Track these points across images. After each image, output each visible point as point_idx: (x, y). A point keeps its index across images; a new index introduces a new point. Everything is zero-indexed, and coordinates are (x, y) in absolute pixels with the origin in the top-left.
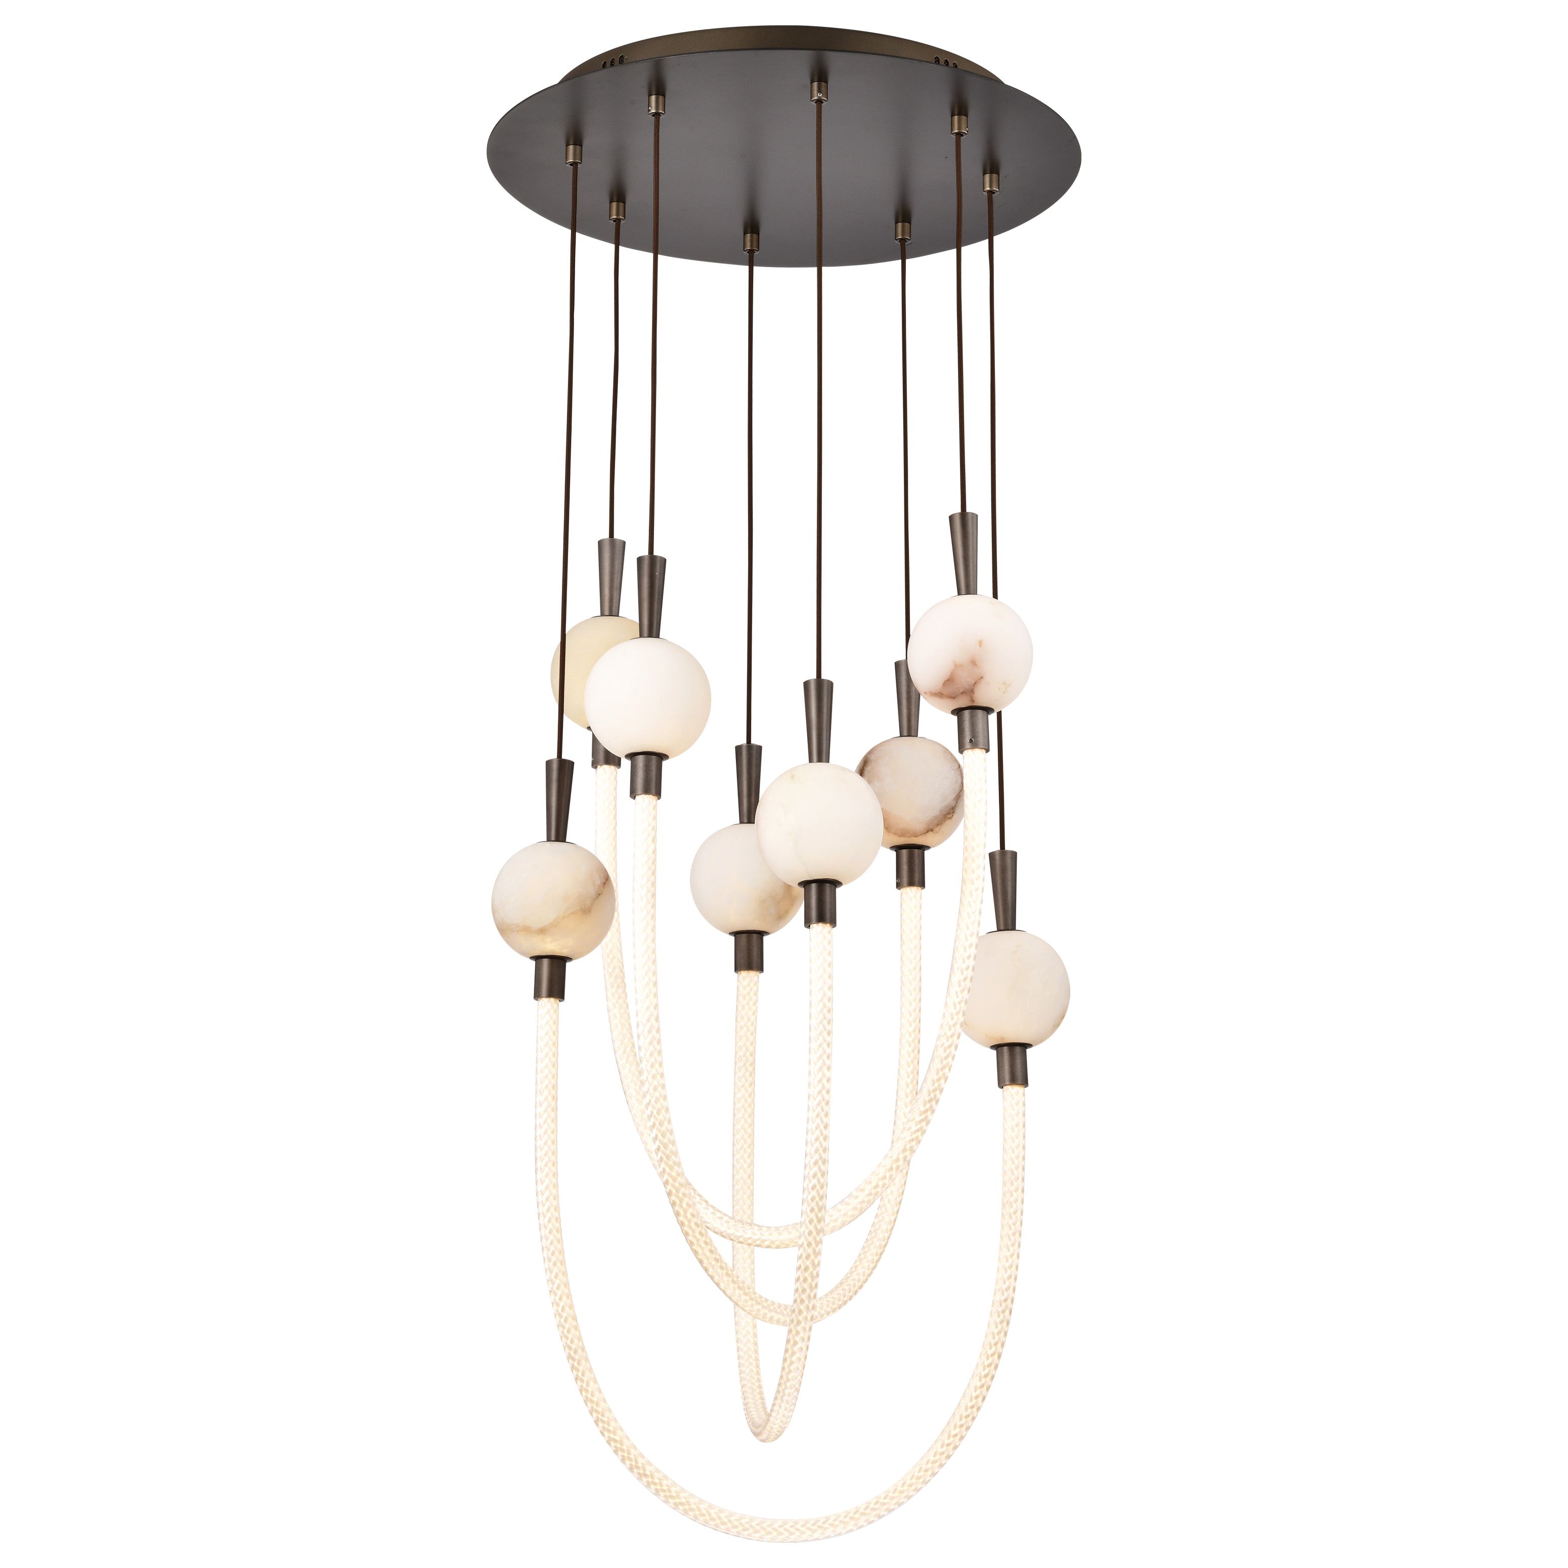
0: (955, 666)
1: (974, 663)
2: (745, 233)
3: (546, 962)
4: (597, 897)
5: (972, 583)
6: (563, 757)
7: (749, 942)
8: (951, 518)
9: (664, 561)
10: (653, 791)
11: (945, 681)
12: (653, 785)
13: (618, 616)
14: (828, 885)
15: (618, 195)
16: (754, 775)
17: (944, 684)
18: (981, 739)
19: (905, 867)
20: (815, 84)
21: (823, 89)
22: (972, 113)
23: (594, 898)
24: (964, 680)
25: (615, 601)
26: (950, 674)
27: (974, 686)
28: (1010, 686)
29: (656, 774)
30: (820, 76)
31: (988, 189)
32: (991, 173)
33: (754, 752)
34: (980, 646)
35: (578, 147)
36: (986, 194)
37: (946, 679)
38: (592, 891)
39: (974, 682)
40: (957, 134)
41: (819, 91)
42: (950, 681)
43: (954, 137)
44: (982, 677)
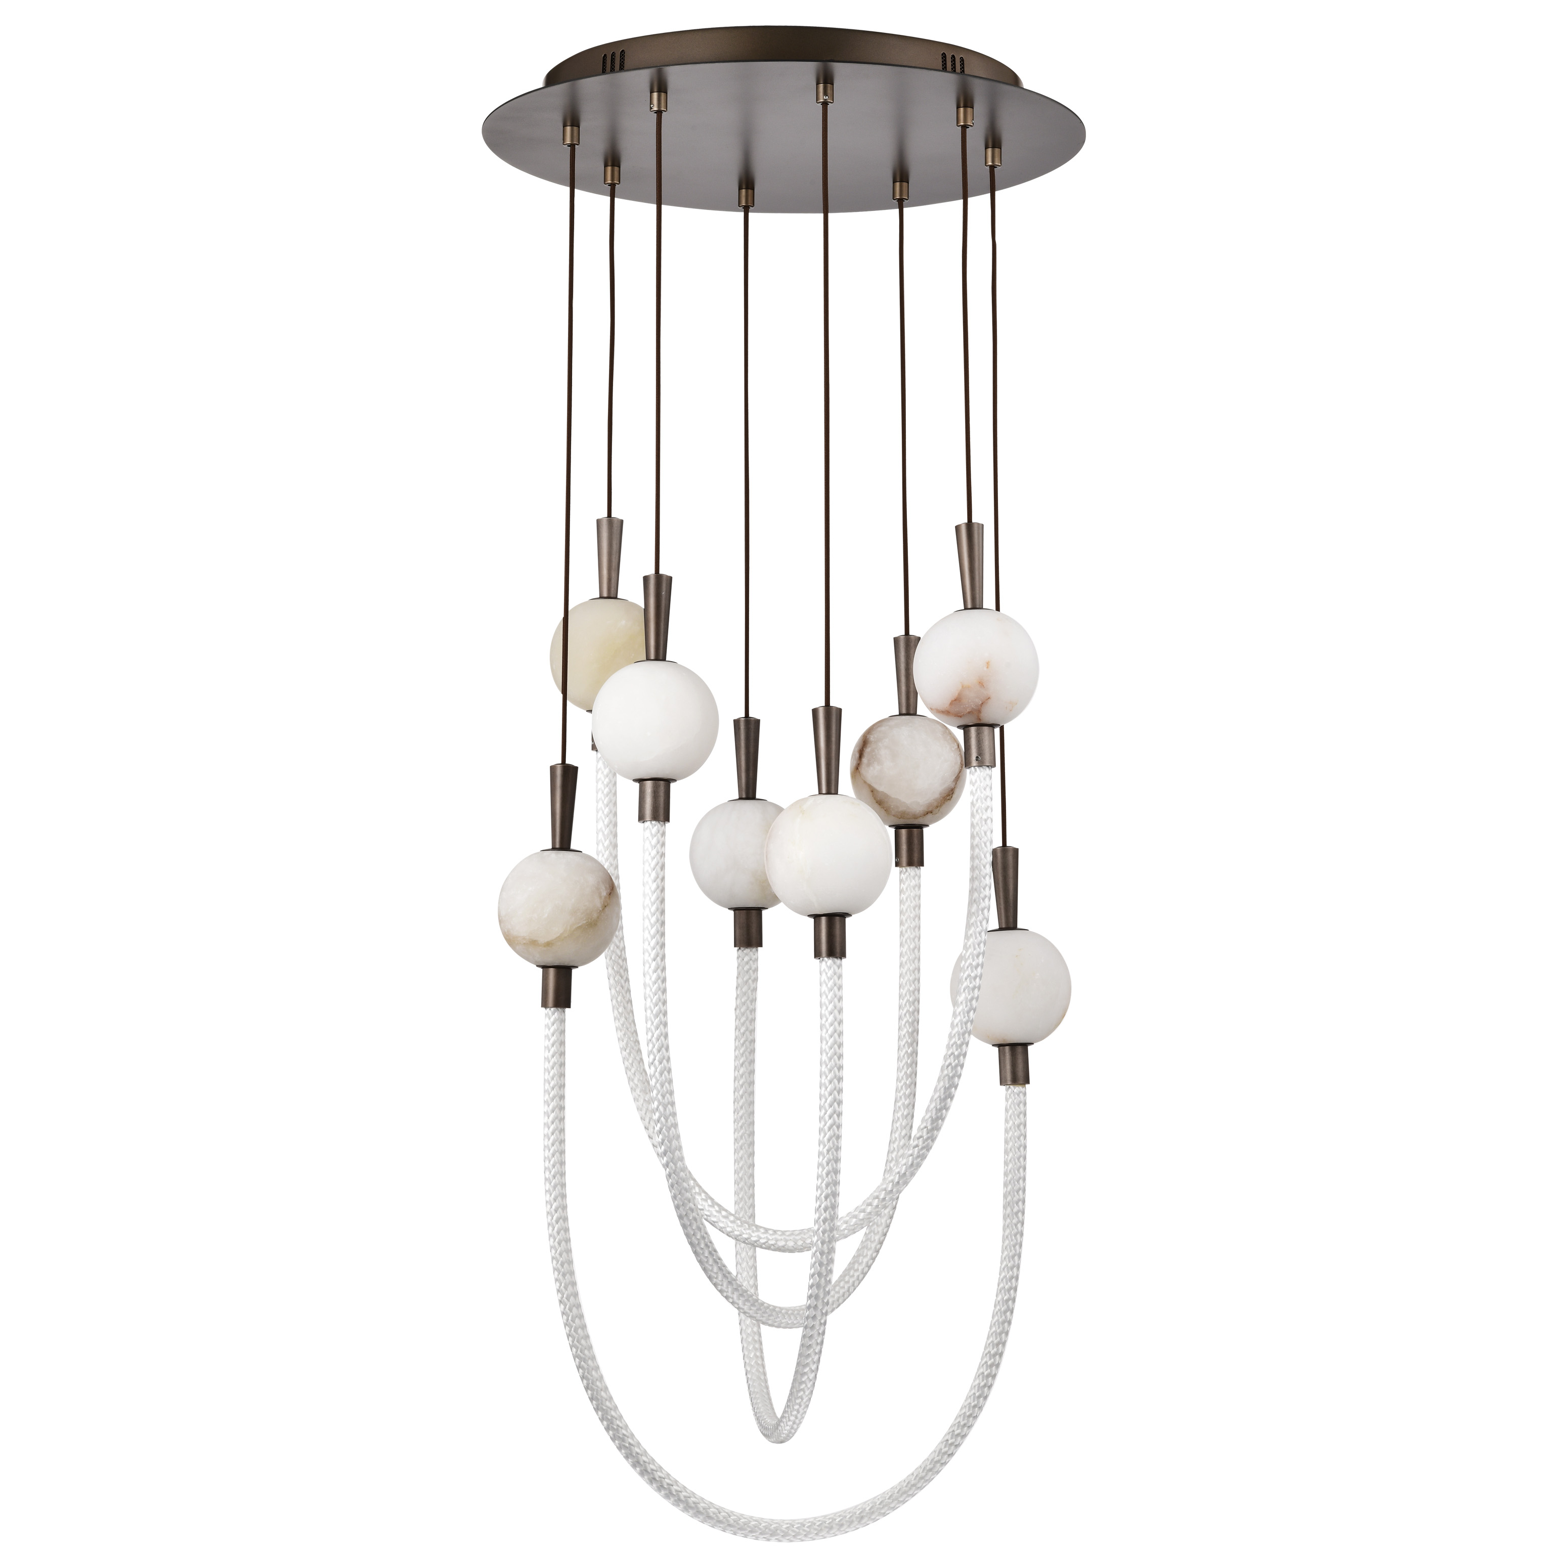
0: (963, 687)
1: (981, 684)
2: (740, 188)
3: (552, 971)
4: (603, 909)
5: (977, 596)
6: (567, 762)
7: (748, 918)
8: (958, 528)
9: (670, 579)
10: (662, 818)
11: (952, 701)
12: (661, 811)
13: (616, 598)
14: (838, 918)
15: (613, 160)
16: (752, 750)
17: (951, 704)
18: (987, 757)
19: (904, 847)
20: (821, 86)
21: (829, 91)
22: (977, 106)
23: (600, 911)
24: (972, 700)
25: (613, 581)
26: (957, 694)
27: (981, 706)
28: (1017, 704)
29: (665, 800)
30: (826, 79)
31: (990, 164)
32: (993, 147)
33: (752, 726)
34: (987, 668)
35: (575, 128)
36: (988, 168)
37: (953, 699)
38: (598, 903)
39: (981, 702)
40: (962, 126)
41: (825, 94)
42: (957, 700)
43: (960, 128)
44: (989, 698)
